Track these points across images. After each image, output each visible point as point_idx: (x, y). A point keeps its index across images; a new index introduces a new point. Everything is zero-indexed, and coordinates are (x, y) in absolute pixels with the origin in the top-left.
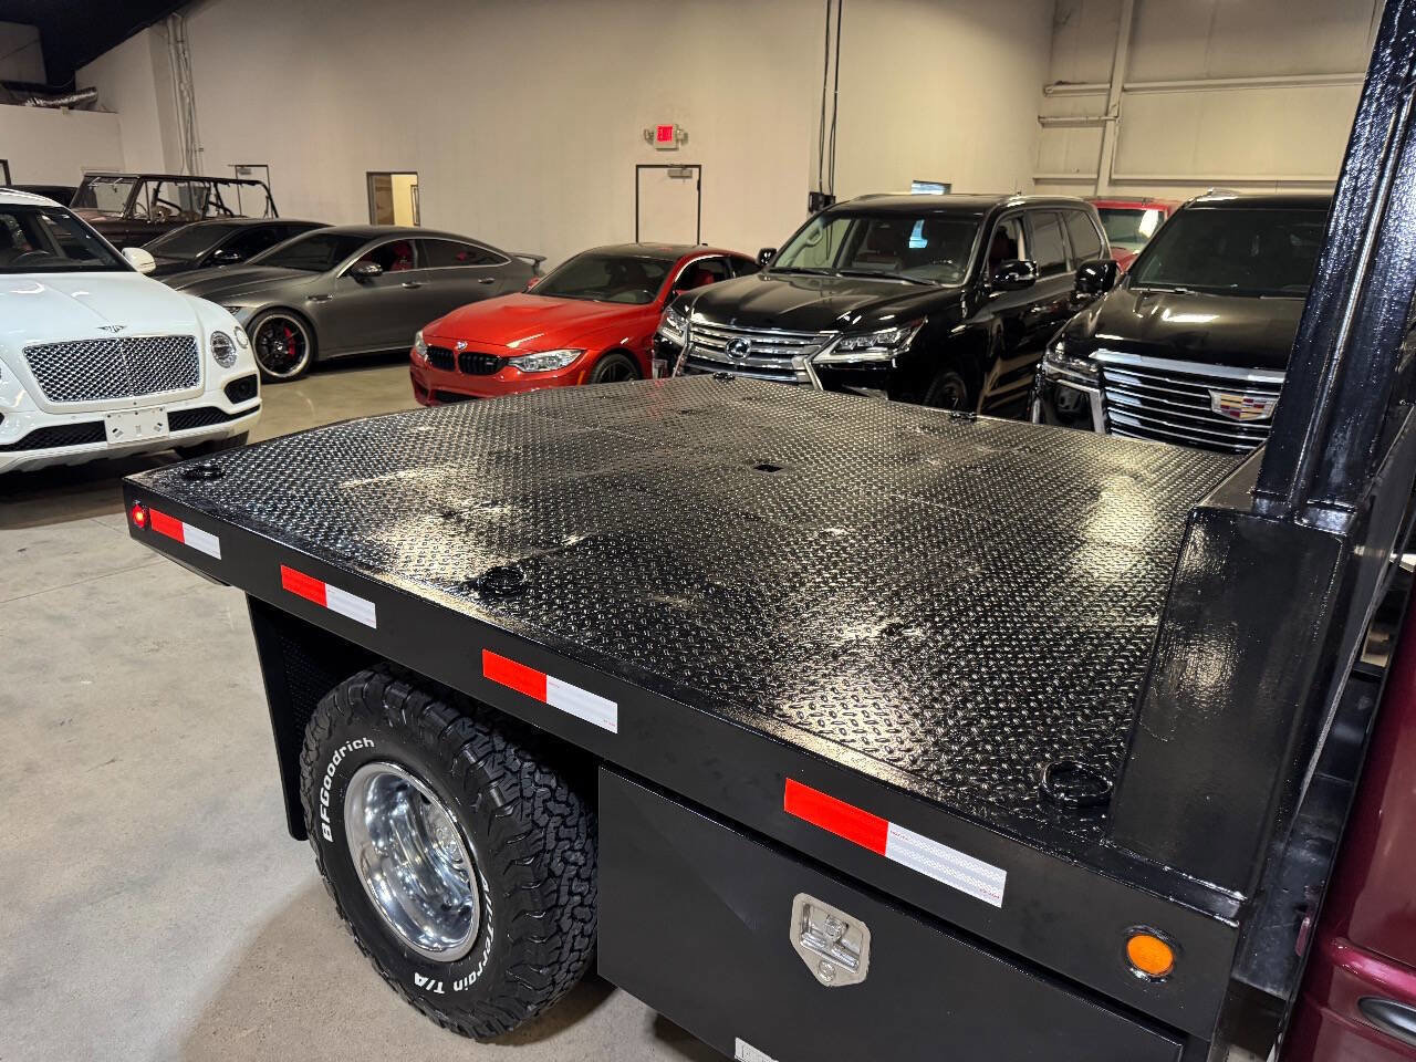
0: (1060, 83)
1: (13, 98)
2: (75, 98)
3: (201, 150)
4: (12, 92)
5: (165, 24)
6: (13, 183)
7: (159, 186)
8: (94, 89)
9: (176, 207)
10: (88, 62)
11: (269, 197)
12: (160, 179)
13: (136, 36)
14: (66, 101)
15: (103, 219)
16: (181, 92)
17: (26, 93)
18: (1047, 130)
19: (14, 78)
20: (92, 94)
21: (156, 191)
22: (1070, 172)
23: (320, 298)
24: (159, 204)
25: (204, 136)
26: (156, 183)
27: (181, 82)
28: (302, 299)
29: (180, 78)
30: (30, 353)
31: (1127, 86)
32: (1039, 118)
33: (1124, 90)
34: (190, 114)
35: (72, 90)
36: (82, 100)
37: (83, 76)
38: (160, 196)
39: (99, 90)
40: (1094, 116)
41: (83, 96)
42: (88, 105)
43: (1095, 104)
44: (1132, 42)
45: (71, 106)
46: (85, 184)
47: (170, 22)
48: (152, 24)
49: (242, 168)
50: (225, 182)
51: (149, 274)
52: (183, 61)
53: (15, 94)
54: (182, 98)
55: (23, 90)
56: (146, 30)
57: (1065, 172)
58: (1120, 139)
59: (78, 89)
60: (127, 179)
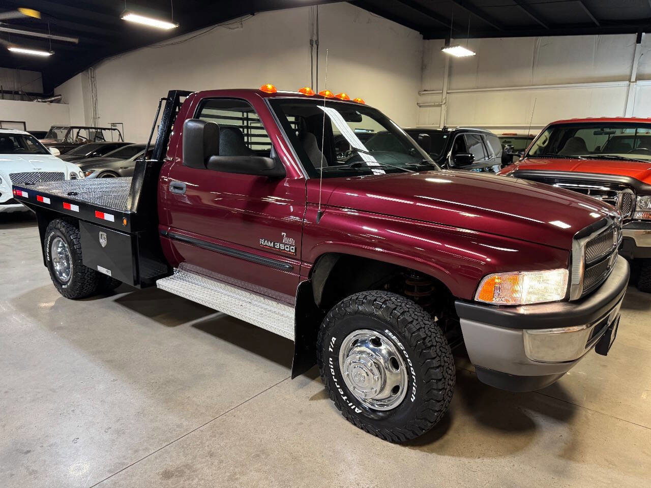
0: (425, 91)
1: (30, 99)
2: (53, 99)
3: (99, 118)
4: (30, 96)
5: (88, 71)
6: (27, 130)
7: (79, 131)
8: (60, 95)
9: (85, 138)
10: (58, 86)
11: (120, 135)
12: (80, 128)
13: (76, 76)
14: (50, 100)
15: (56, 142)
16: (92, 96)
17: (35, 97)
18: (421, 108)
19: (31, 91)
20: (59, 97)
21: (78, 133)
22: (430, 124)
23: (125, 168)
24: (79, 137)
25: (100, 113)
26: (78, 130)
27: (92, 92)
28: (118, 169)
29: (92, 90)
30: (11, 175)
31: (448, 91)
32: (418, 104)
33: (447, 93)
34: (95, 104)
35: (53, 96)
36: (56, 99)
37: (57, 90)
38: (80, 134)
39: (62, 96)
40: (437, 103)
41: (56, 98)
42: (58, 101)
43: (437, 98)
44: (450, 75)
45: (51, 102)
46: (51, 130)
47: (89, 71)
48: (83, 71)
49: (113, 124)
50: (105, 129)
51: (57, 156)
52: (94, 84)
53: (31, 97)
54: (93, 98)
55: (34, 95)
56: (80, 74)
57: (429, 124)
58: (447, 112)
59: (55, 95)
60: (66, 128)
